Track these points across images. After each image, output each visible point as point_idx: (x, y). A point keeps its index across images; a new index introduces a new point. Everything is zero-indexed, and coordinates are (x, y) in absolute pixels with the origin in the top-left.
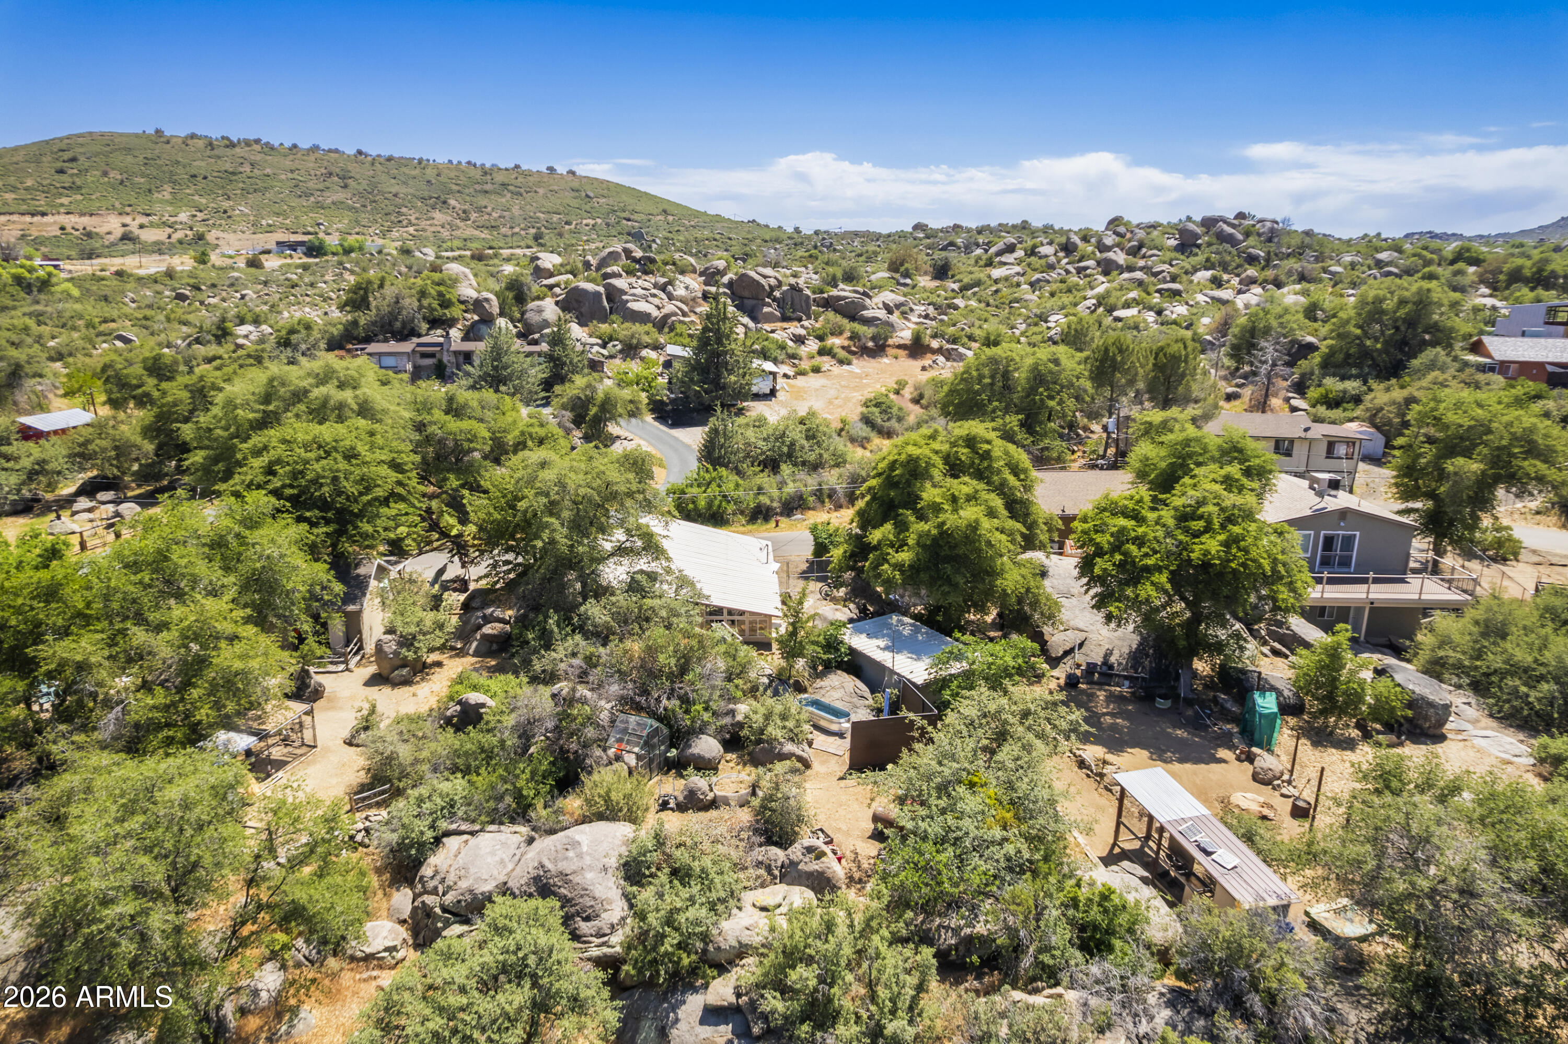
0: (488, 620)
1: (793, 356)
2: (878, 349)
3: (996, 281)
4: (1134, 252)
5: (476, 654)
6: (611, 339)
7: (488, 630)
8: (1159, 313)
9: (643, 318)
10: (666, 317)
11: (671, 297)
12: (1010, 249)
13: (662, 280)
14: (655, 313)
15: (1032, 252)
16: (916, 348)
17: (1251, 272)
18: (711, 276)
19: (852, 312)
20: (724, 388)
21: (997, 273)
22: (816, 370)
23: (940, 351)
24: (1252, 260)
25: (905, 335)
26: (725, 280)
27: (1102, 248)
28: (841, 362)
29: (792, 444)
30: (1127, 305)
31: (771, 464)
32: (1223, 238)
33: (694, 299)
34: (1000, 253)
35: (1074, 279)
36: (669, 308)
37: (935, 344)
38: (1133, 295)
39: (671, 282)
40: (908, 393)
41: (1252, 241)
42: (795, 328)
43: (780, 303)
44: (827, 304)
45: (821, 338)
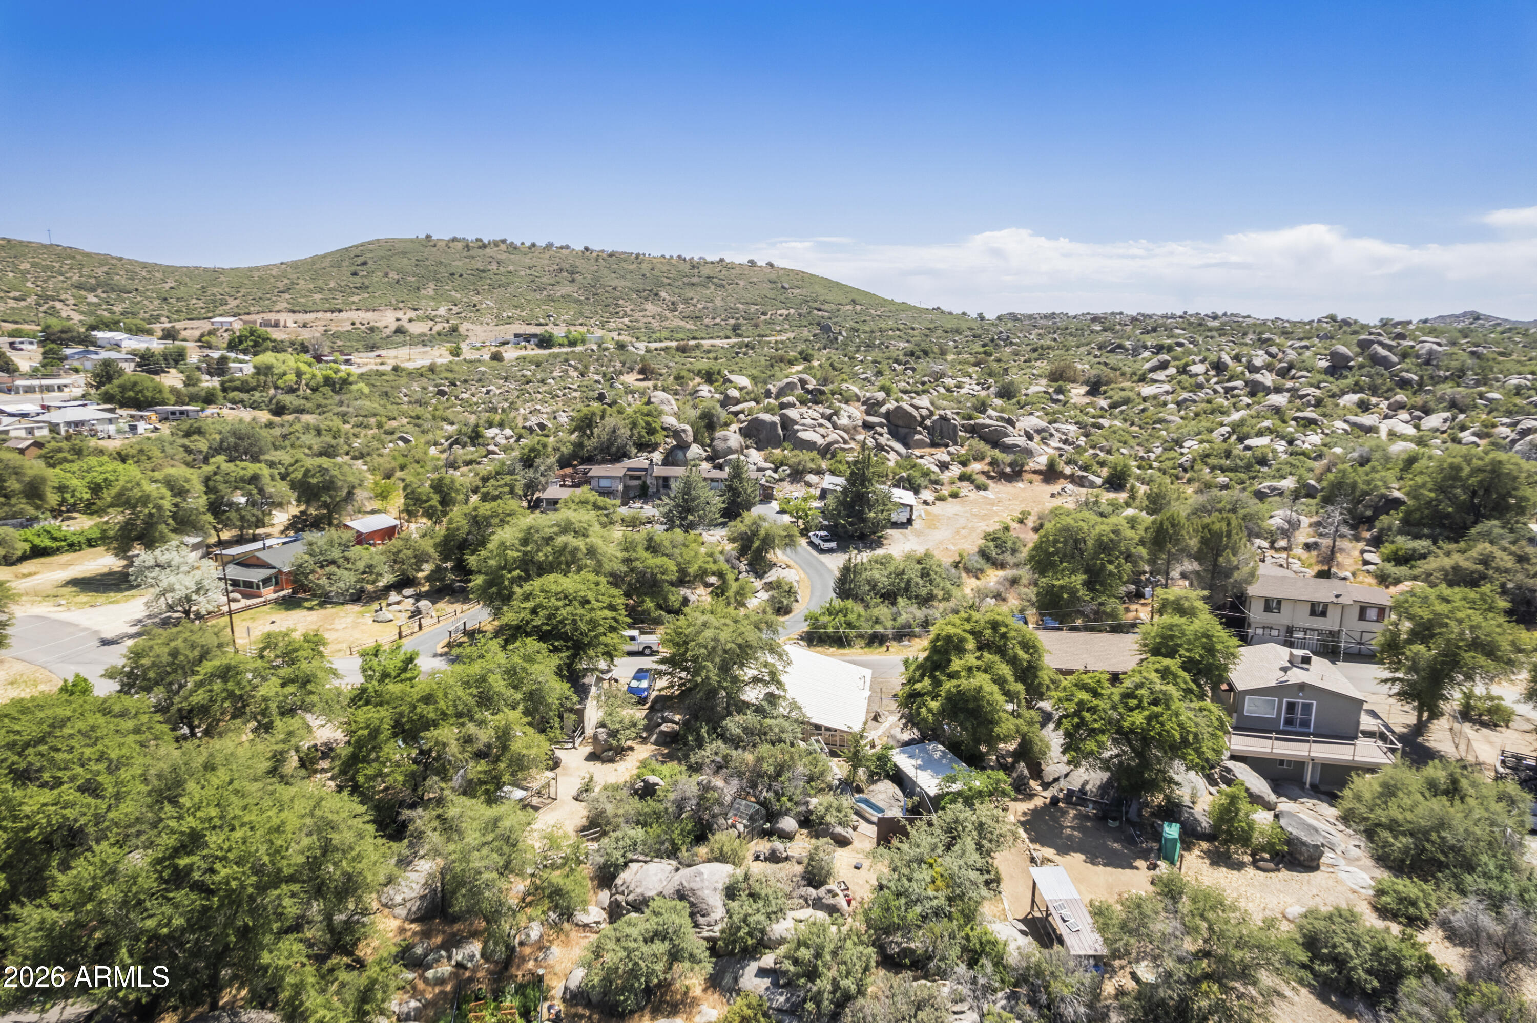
0: (665, 720)
1: (936, 482)
2: (1014, 474)
3: (1145, 400)
4: (1283, 373)
5: (655, 743)
6: (782, 464)
7: (664, 727)
8: (1291, 443)
9: (809, 446)
10: (830, 444)
11: (835, 426)
12: (1164, 366)
13: (829, 411)
14: (820, 441)
15: (1183, 370)
16: (1050, 474)
17: (1401, 397)
18: (872, 407)
19: (994, 439)
20: (864, 520)
21: (1147, 390)
22: (954, 495)
23: (1072, 479)
24: (1404, 384)
25: (1041, 461)
26: (883, 409)
27: (1253, 369)
28: (978, 488)
29: (909, 582)
30: (1260, 434)
31: (890, 597)
32: (1376, 360)
33: (855, 428)
34: (1153, 370)
35: (1220, 401)
36: (833, 436)
37: (1068, 470)
38: (1267, 423)
39: (836, 413)
40: (1031, 522)
41: (1409, 363)
42: (942, 455)
43: (930, 430)
44: (974, 430)
45: (964, 464)
